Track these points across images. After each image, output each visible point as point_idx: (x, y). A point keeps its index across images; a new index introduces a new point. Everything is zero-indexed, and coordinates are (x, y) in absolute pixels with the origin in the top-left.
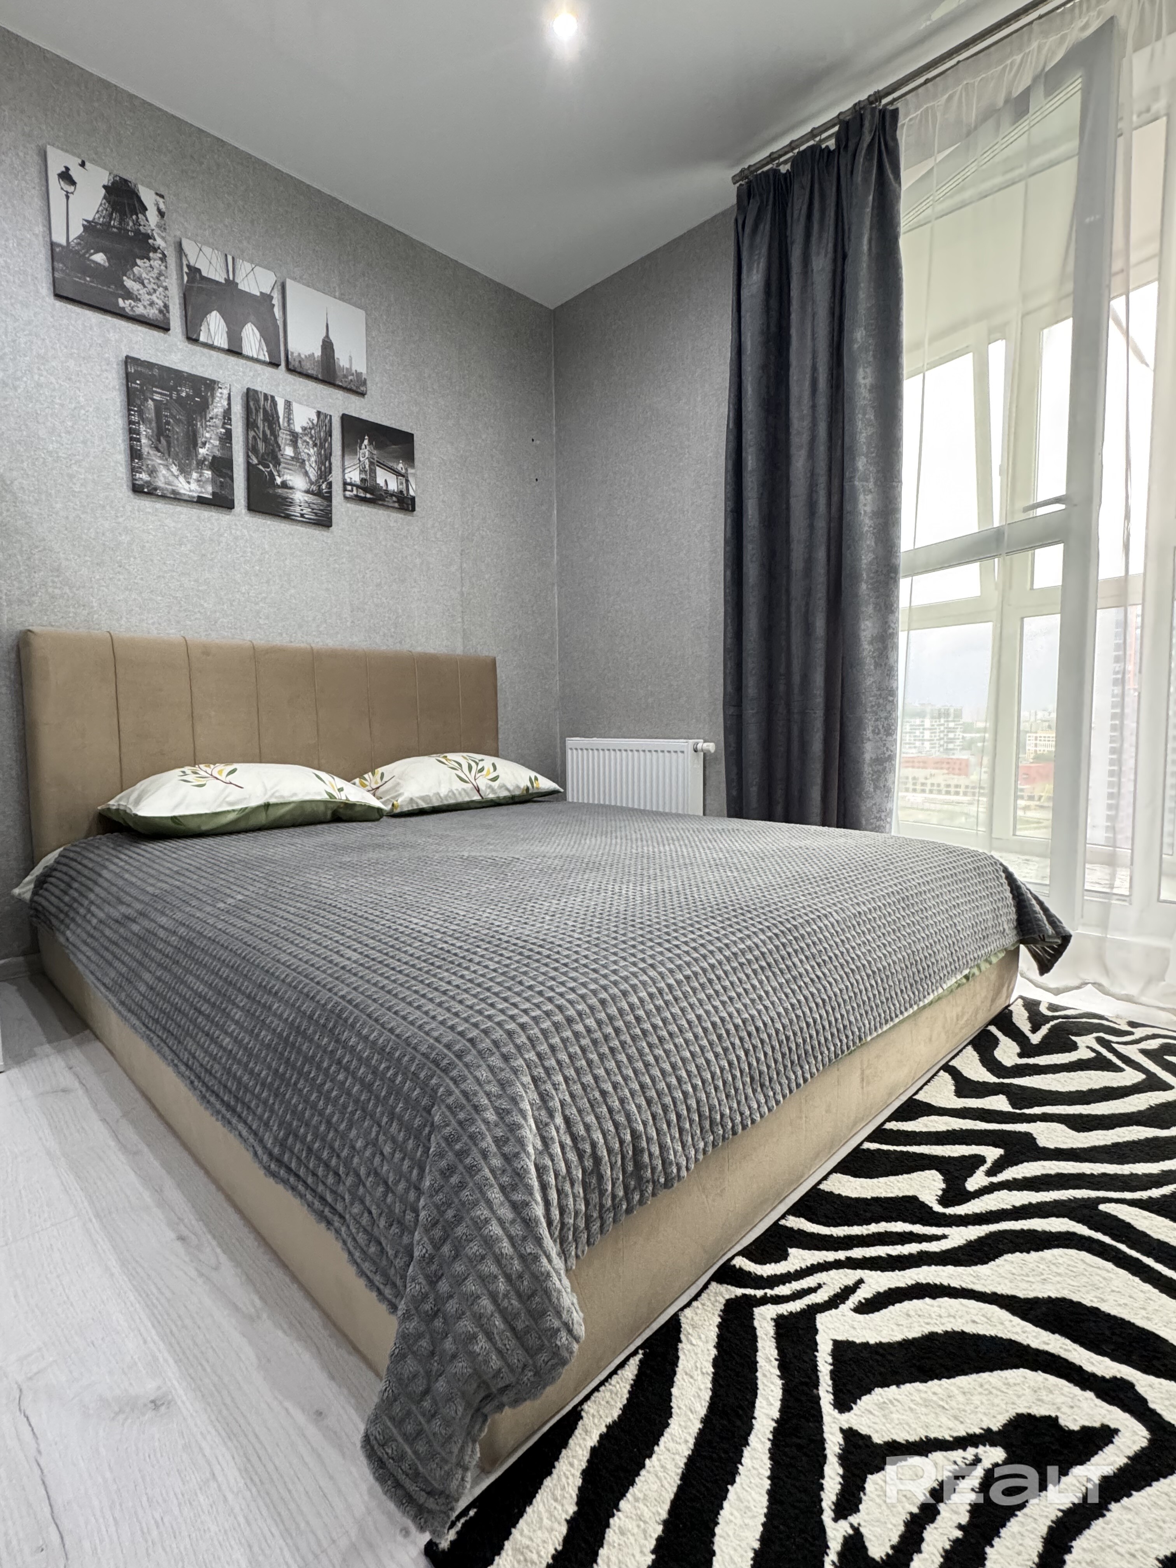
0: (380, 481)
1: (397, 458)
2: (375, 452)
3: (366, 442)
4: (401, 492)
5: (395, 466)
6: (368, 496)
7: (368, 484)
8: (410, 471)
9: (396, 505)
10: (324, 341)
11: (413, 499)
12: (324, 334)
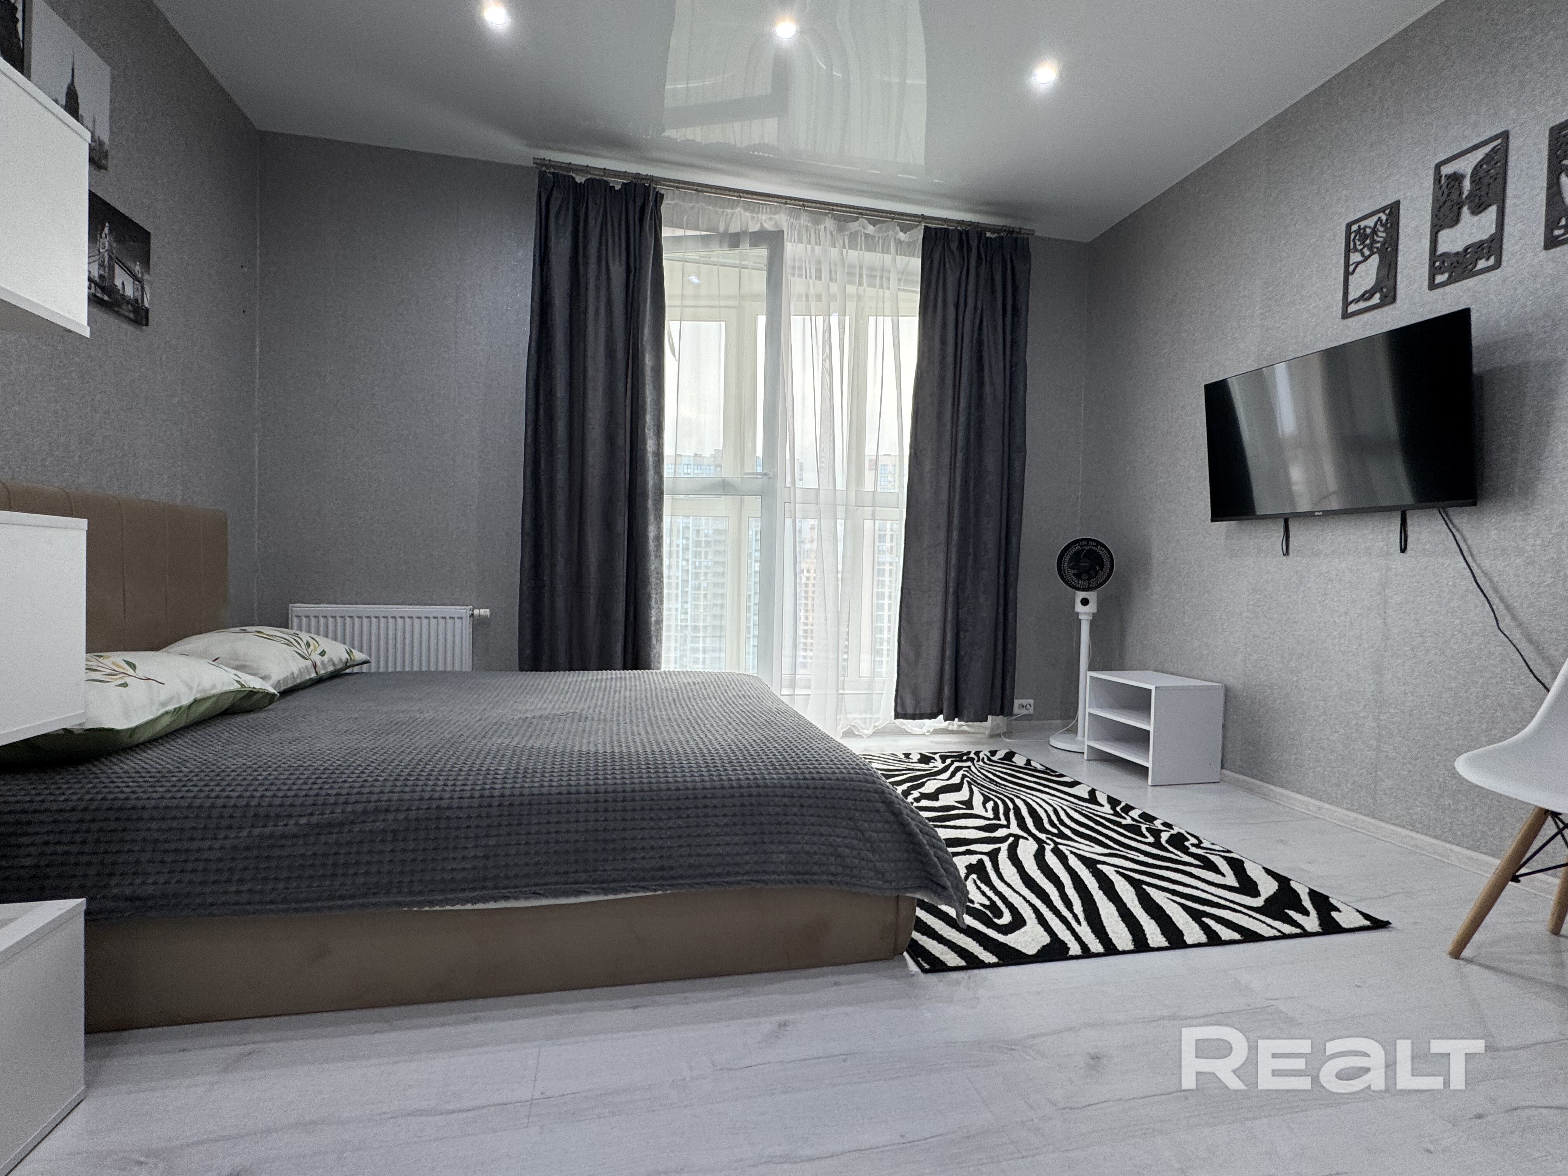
0: (118, 283)
1: (135, 258)
2: (114, 245)
3: (106, 230)
4: (136, 301)
5: (130, 264)
6: (106, 298)
7: (106, 284)
8: (146, 277)
9: (132, 316)
10: (69, 88)
11: (147, 311)
12: (69, 81)
